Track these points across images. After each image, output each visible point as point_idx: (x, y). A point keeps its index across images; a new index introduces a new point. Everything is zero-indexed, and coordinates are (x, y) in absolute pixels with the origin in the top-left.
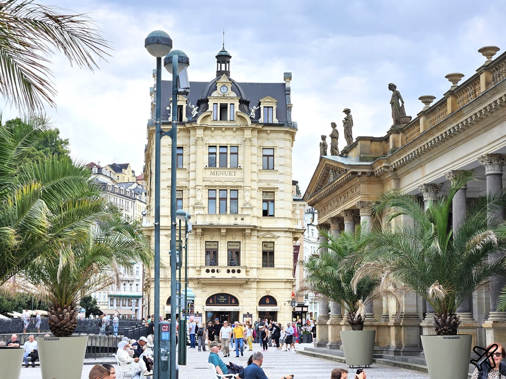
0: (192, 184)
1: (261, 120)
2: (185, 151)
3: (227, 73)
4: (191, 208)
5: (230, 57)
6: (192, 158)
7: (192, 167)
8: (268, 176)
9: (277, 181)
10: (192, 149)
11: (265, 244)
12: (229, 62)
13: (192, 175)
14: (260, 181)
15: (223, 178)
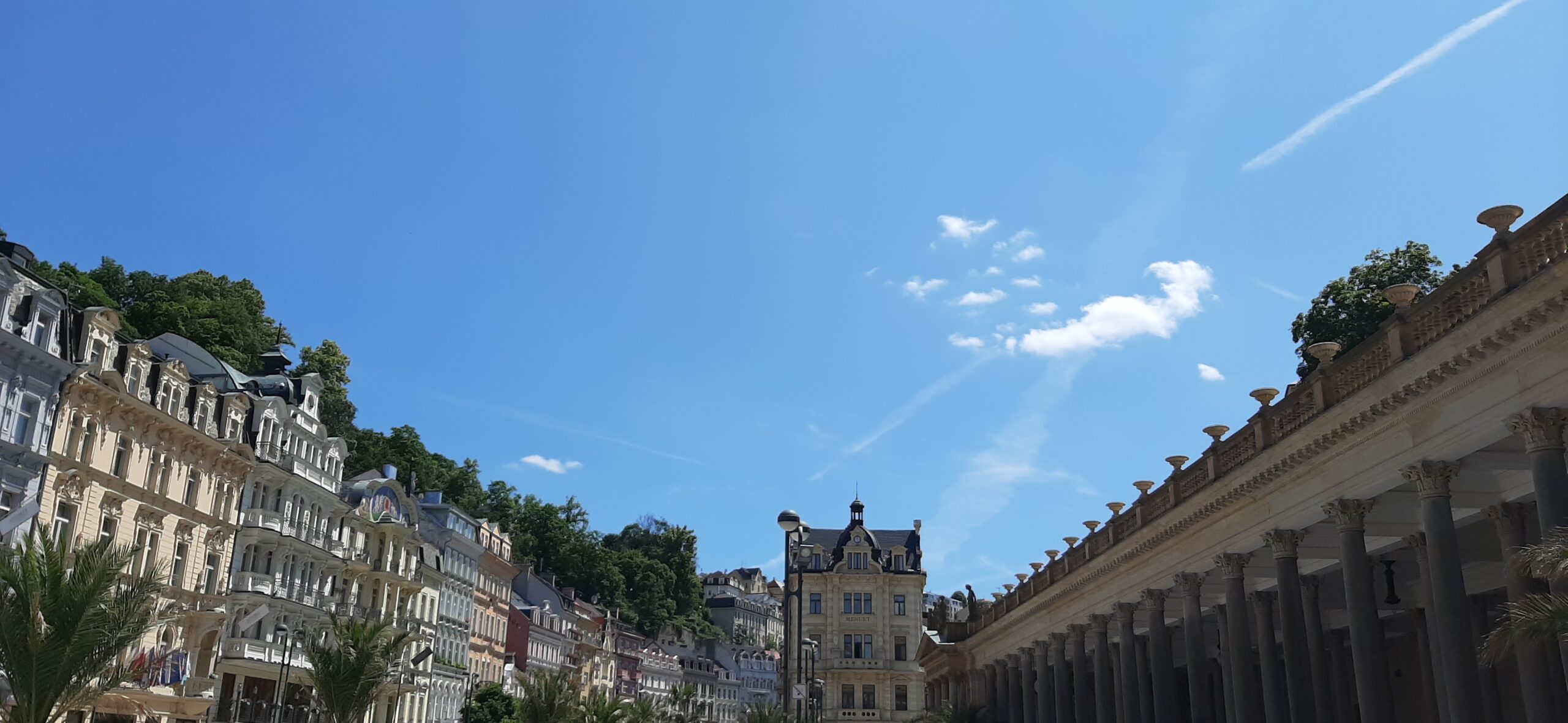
0: (829, 629)
1: (893, 568)
2: (823, 598)
3: (860, 522)
4: (829, 652)
5: (863, 507)
6: (829, 604)
7: (829, 612)
8: (899, 621)
9: (908, 627)
10: (830, 595)
11: (898, 688)
12: (862, 511)
13: (829, 620)
14: (892, 626)
15: (858, 624)
